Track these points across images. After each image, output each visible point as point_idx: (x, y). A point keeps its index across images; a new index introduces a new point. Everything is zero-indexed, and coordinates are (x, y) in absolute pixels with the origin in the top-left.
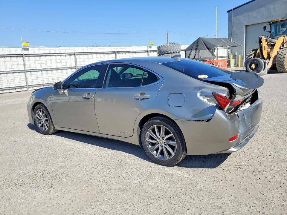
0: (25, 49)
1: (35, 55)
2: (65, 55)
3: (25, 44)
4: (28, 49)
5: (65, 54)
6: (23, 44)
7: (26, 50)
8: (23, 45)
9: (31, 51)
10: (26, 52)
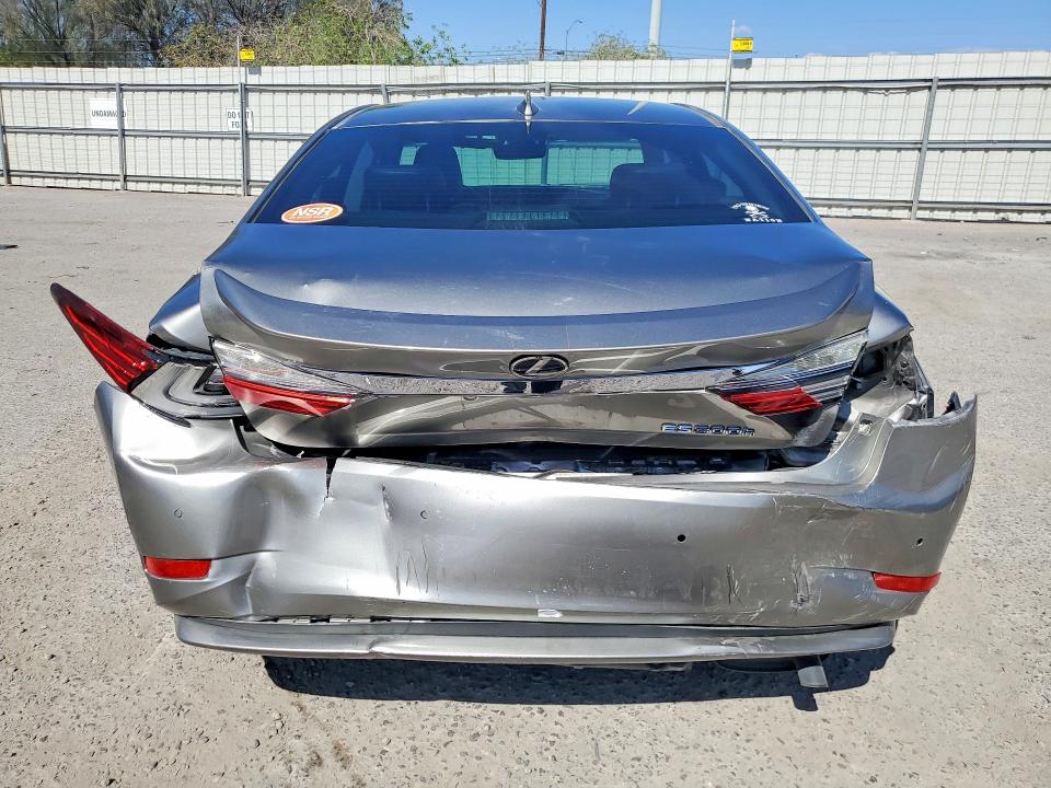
0: (737, 64)
1: (766, 87)
2: (887, 89)
3: (739, 42)
4: (747, 64)
5: (886, 86)
6: (735, 45)
7: (741, 67)
8: (733, 48)
9: (756, 73)
10: (739, 75)
